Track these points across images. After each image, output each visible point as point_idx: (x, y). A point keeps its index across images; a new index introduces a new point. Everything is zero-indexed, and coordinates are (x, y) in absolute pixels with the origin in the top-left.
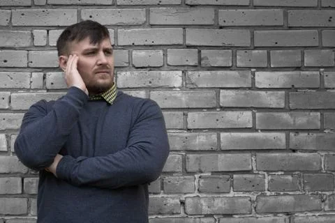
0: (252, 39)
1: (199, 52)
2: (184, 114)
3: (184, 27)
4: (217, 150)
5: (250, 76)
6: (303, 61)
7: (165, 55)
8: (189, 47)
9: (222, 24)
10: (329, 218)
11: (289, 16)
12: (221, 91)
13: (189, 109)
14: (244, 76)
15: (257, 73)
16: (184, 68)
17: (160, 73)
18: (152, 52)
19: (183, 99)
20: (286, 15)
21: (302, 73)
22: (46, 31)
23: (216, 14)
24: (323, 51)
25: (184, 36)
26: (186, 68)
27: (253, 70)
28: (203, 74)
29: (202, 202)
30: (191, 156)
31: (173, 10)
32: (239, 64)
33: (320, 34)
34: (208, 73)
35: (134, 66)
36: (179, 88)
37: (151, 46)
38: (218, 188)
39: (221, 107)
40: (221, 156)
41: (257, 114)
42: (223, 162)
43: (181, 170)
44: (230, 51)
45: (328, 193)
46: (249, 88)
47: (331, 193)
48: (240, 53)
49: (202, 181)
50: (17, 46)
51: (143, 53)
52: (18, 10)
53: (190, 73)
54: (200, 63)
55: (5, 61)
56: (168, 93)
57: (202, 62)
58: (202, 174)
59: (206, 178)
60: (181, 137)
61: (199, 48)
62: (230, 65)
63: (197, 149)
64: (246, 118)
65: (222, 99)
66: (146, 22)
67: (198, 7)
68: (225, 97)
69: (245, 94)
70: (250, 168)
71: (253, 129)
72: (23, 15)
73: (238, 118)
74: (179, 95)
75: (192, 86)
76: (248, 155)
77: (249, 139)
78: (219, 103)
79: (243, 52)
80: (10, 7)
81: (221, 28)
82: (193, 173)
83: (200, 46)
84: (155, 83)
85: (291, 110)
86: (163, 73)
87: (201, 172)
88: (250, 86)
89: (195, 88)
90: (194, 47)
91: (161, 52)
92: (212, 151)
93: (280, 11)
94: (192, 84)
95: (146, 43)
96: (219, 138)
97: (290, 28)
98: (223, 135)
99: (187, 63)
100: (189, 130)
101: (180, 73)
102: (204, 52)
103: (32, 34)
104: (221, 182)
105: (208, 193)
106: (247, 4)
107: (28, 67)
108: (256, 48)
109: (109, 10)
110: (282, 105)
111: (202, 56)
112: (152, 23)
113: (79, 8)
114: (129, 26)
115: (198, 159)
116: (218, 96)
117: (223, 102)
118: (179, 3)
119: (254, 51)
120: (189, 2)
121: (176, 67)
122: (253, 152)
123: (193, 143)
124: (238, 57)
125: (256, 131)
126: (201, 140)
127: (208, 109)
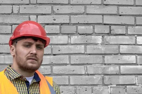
0: (135, 21)
1: (110, 27)
2: (103, 57)
3: (103, 15)
4: (119, 74)
5: (134, 39)
7: (94, 28)
8: (105, 24)
9: (121, 14)
12: (121, 46)
13: (105, 54)
14: (132, 39)
15: (138, 37)
16: (103, 35)
17: (91, 37)
18: (87, 27)
19: (103, 49)
22: (36, 16)
23: (118, 9)
25: (103, 19)
26: (104, 35)
27: (136, 36)
28: (112, 37)
30: (106, 77)
31: (98, 7)
32: (129, 33)
34: (115, 37)
35: (79, 33)
36: (101, 44)
37: (87, 24)
38: (120, 92)
39: (121, 54)
40: (121, 77)
41: (138, 57)
42: (122, 80)
43: (101, 83)
44: (125, 27)
46: (134, 45)
48: (130, 28)
49: (112, 89)
51: (83, 27)
52: (23, 6)
53: (106, 37)
56: (95, 46)
57: (111, 32)
58: (112, 86)
59: (113, 87)
60: (102, 68)
61: (110, 25)
62: (125, 33)
63: (109, 73)
64: (132, 59)
65: (121, 50)
66: (84, 12)
67: (109, 6)
68: (122, 48)
69: (132, 47)
70: (135, 83)
71: (136, 64)
72: (25, 8)
73: (129, 58)
74: (100, 47)
75: (107, 43)
76: (133, 77)
77: (134, 69)
78: (120, 51)
79: (131, 27)
80: (19, 4)
81: (120, 15)
82: (107, 85)
83: (110, 24)
84: (89, 42)
86: (93, 37)
87: (111, 84)
88: (134, 43)
89: (108, 44)
90: (108, 24)
91: (92, 27)
92: (116, 74)
94: (107, 42)
95: (85, 22)
96: (120, 68)
98: (122, 67)
99: (104, 32)
100: (105, 64)
101: (101, 37)
102: (112, 27)
103: (29, 17)
104: (121, 89)
106: (133, 4)
108: (137, 25)
109: (67, 6)
111: (111, 29)
112: (87, 13)
113: (52, 5)
114: (76, 14)
115: (109, 78)
116: (119, 48)
117: (122, 51)
118: (100, 3)
119: (136, 27)
120: (105, 3)
121: (99, 34)
122: (136, 75)
123: (107, 71)
124: (128, 29)
125: (138, 65)
126: (111, 69)
127: (115, 54)
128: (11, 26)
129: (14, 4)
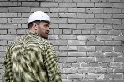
0: (77, 27)
1: (63, 30)
2: (59, 47)
3: (59, 23)
5: (76, 37)
6: (90, 33)
8: (60, 29)
9: (68, 23)
10: (97, 74)
11: (87, 20)
13: (60, 45)
14: (75, 37)
15: (78, 36)
16: (58, 35)
20: (86, 20)
21: (90, 36)
22: (21, 25)
23: (67, 20)
24: (96, 30)
25: (59, 26)
28: (64, 36)
29: (63, 70)
30: (60, 58)
31: (56, 19)
33: (95, 25)
34: (65, 36)
36: (57, 40)
39: (68, 45)
40: (69, 58)
41: (78, 47)
42: (69, 59)
44: (71, 30)
45: (97, 68)
46: (76, 40)
47: (98, 68)
48: (74, 31)
49: (63, 64)
50: (13, 28)
53: (60, 36)
54: (63, 33)
55: (10, 32)
56: (54, 41)
60: (58, 53)
62: (71, 34)
64: (75, 48)
67: (62, 18)
68: (69, 42)
69: (75, 42)
70: (76, 61)
71: (77, 51)
72: (15, 20)
73: (73, 48)
74: (57, 42)
75: (61, 39)
76: (75, 58)
77: (76, 53)
80: (11, 18)
81: (68, 24)
82: (61, 62)
83: (63, 29)
84: (51, 39)
85: (87, 46)
86: (53, 36)
87: (63, 62)
88: (76, 39)
89: (61, 40)
90: (61, 29)
91: (52, 30)
92: (66, 57)
93: (84, 19)
96: (68, 53)
97: (87, 24)
98: (69, 52)
99: (59, 33)
100: (60, 51)
101: (57, 36)
102: (64, 30)
103: (17, 25)
104: (68, 65)
105: (65, 68)
106: (75, 17)
107: (16, 34)
108: (78, 29)
110: (85, 45)
115: (62, 59)
116: (67, 42)
117: (69, 43)
118: (57, 17)
119: (77, 30)
120: (60, 17)
121: (56, 34)
122: (77, 57)
123: (61, 55)
124: (73, 32)
125: (78, 51)
126: (63, 54)
127: (65, 45)
128: (7, 30)
129: (9, 18)
